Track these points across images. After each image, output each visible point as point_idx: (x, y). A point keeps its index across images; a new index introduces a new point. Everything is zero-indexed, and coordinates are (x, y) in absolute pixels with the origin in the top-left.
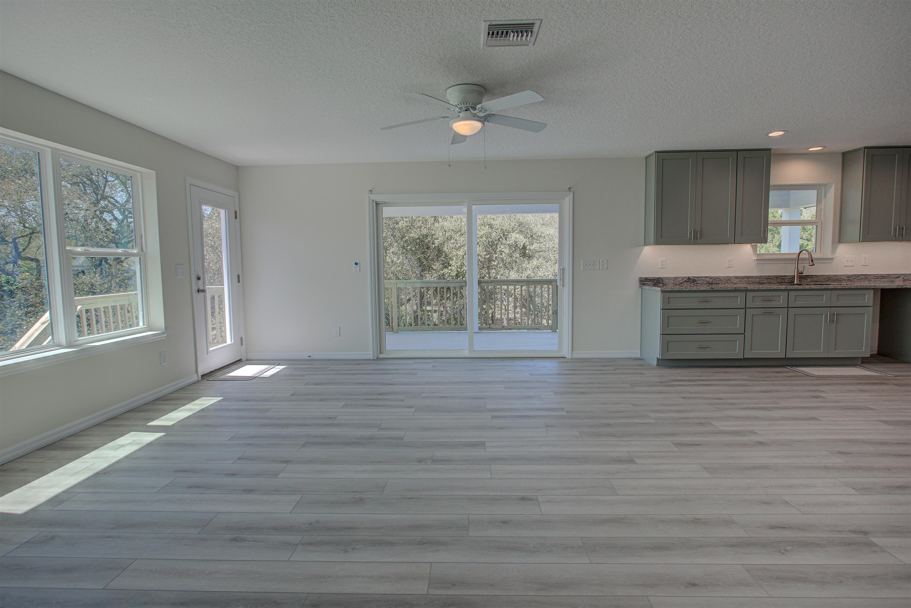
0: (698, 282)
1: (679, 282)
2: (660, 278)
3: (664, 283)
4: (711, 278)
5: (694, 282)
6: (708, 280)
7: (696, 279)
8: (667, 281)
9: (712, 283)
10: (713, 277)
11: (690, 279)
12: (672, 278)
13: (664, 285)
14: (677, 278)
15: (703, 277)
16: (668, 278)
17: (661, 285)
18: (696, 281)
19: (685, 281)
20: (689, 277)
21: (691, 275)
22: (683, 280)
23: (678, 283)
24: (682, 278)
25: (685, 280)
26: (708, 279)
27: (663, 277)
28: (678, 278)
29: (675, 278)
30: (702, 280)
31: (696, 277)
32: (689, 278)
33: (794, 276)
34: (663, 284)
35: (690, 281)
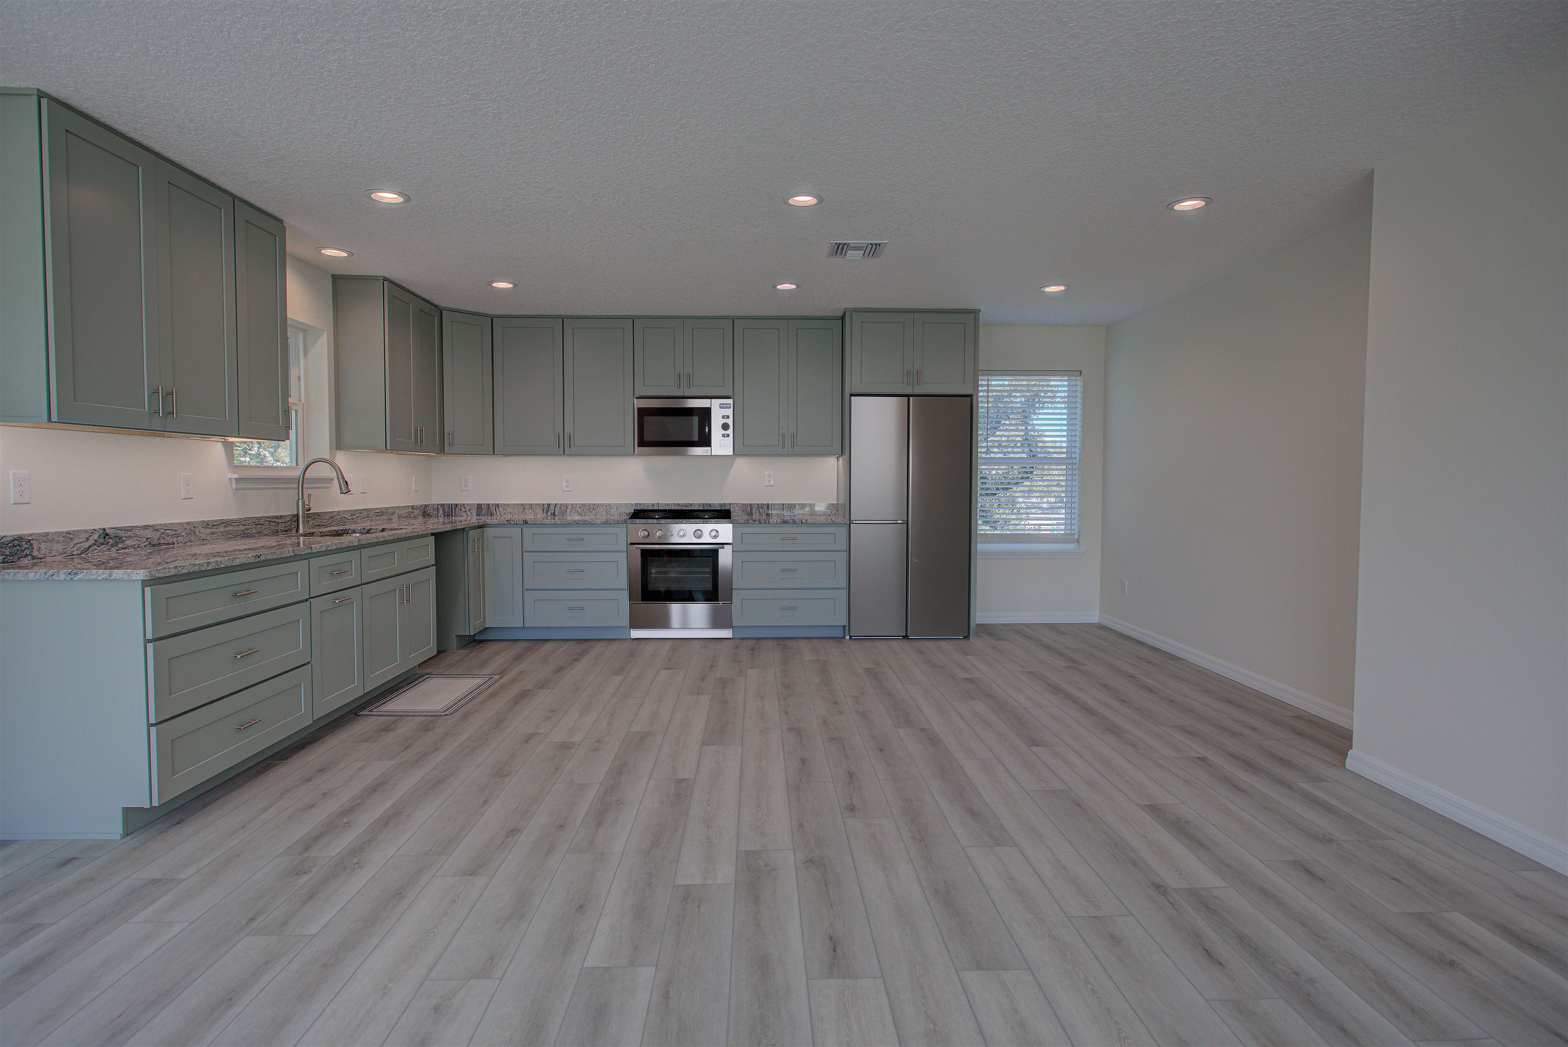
0: (129, 542)
1: (78, 546)
2: (20, 538)
3: (35, 553)
4: (155, 528)
5: (117, 546)
6: (149, 536)
7: (122, 534)
8: (43, 546)
9: (160, 544)
10: (160, 527)
11: (107, 534)
12: (59, 534)
13: (35, 561)
14: (72, 536)
15: (137, 527)
16: (47, 537)
17: (25, 561)
18: (123, 542)
19: (94, 544)
20: (104, 529)
21: (109, 523)
22: (91, 539)
23: (78, 550)
24: (86, 536)
25: (96, 541)
26: (149, 533)
27: (31, 535)
28: (76, 533)
29: (69, 536)
30: (137, 536)
31: (120, 529)
32: (105, 534)
33: (297, 516)
34: (34, 558)
35: (108, 542)
